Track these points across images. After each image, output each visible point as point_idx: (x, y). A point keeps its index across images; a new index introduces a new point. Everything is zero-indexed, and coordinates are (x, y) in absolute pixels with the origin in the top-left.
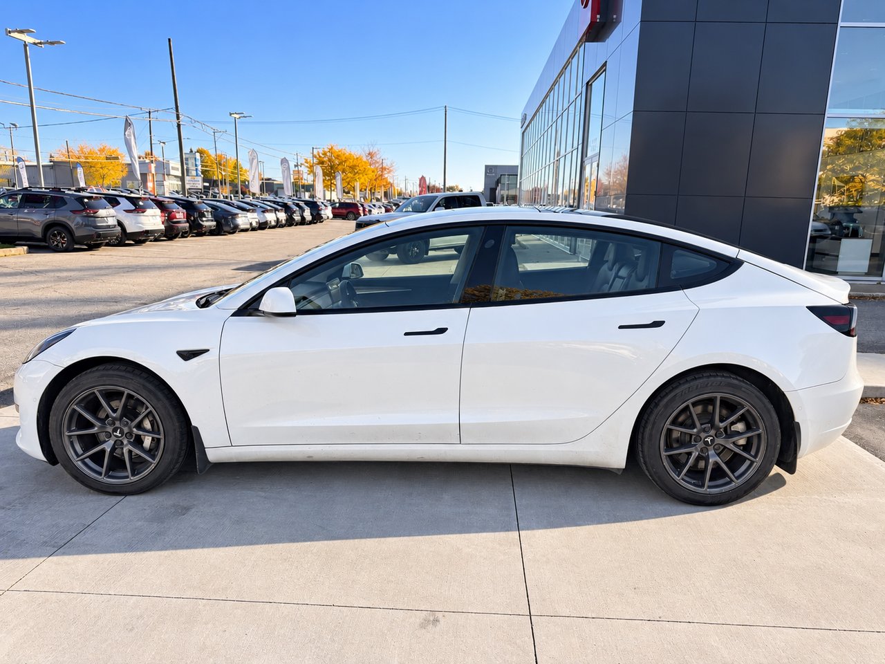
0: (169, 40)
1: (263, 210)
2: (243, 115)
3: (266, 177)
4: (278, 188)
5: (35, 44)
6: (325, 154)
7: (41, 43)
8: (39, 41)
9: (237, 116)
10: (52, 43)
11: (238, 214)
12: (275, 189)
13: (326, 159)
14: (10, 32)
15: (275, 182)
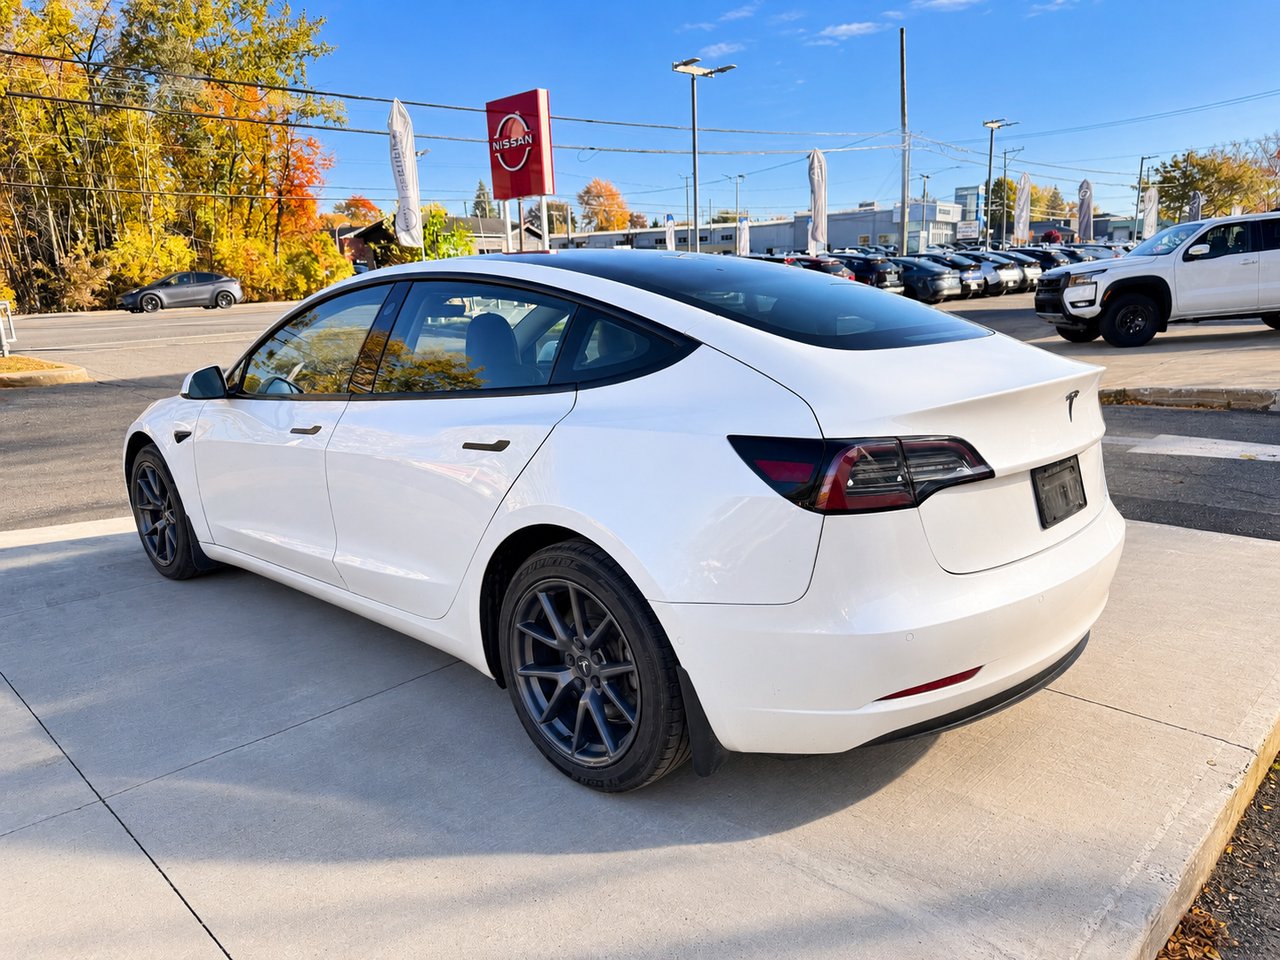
0: (902, 30)
1: (996, 265)
2: (1004, 122)
3: (1100, 212)
4: (1115, 228)
5: (705, 75)
6: (1175, 165)
7: (711, 73)
8: (709, 71)
9: (995, 125)
10: (722, 70)
11: (943, 273)
12: (1110, 230)
13: (1177, 174)
14: (676, 66)
15: (1112, 219)
